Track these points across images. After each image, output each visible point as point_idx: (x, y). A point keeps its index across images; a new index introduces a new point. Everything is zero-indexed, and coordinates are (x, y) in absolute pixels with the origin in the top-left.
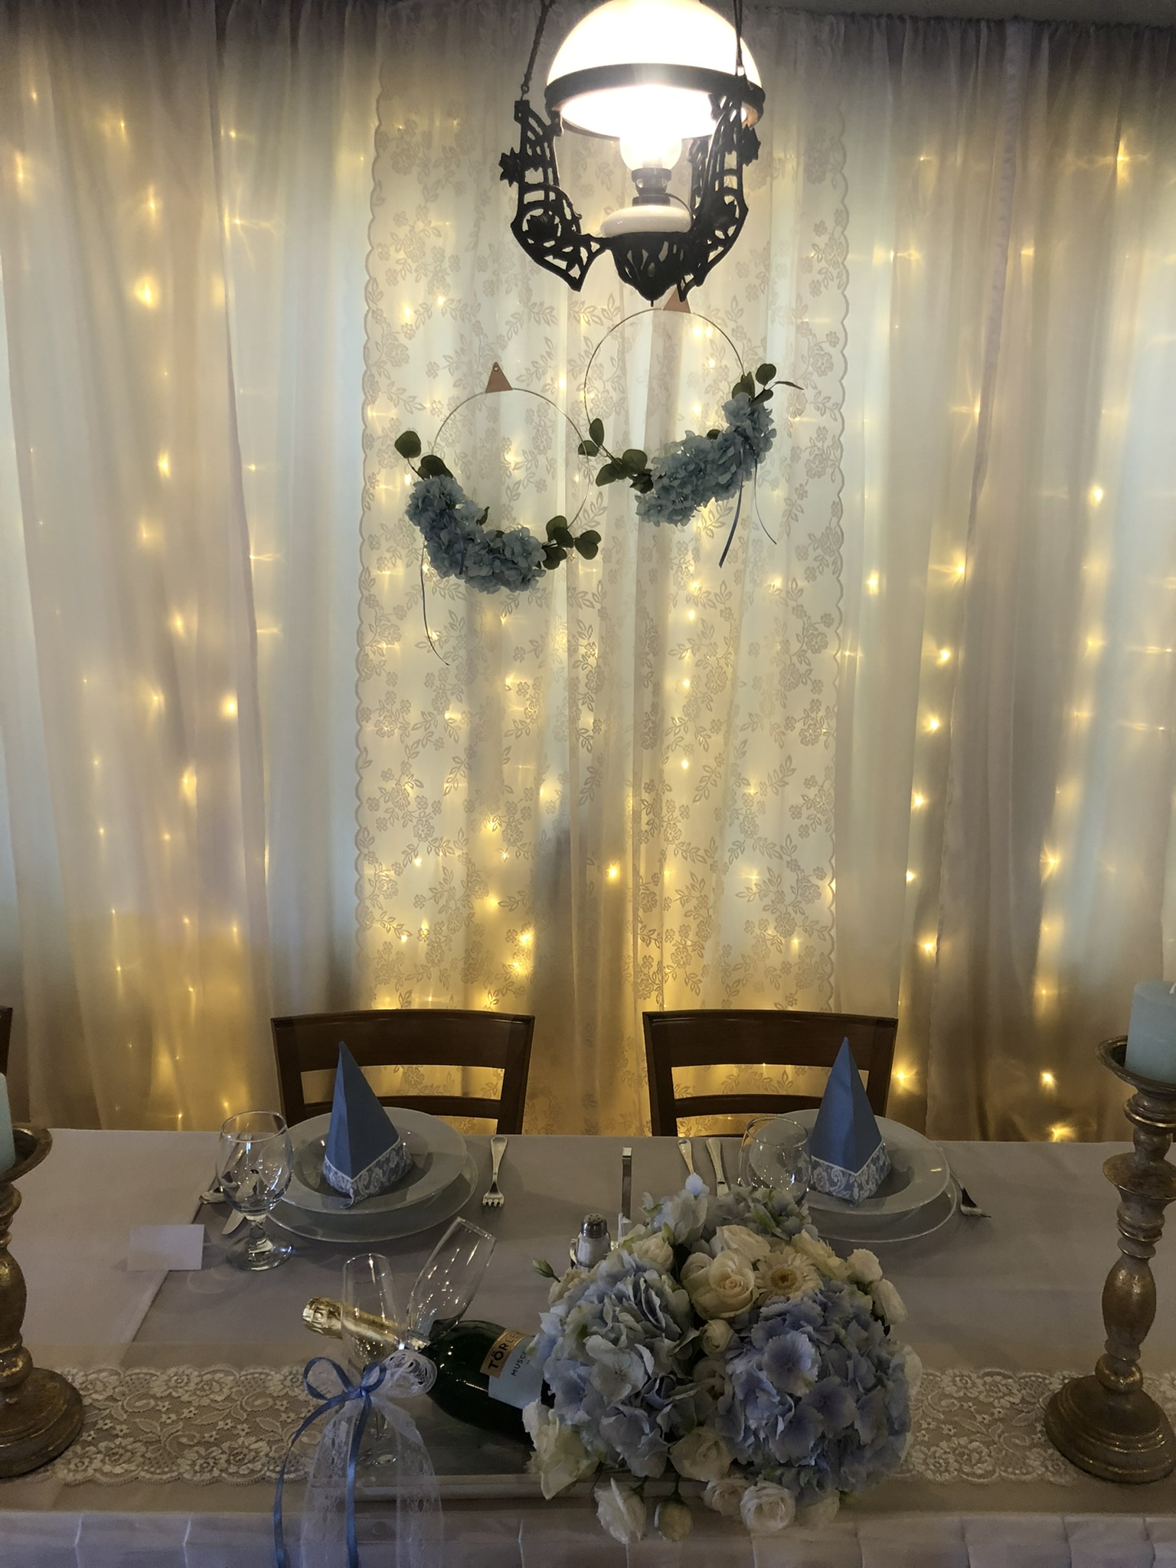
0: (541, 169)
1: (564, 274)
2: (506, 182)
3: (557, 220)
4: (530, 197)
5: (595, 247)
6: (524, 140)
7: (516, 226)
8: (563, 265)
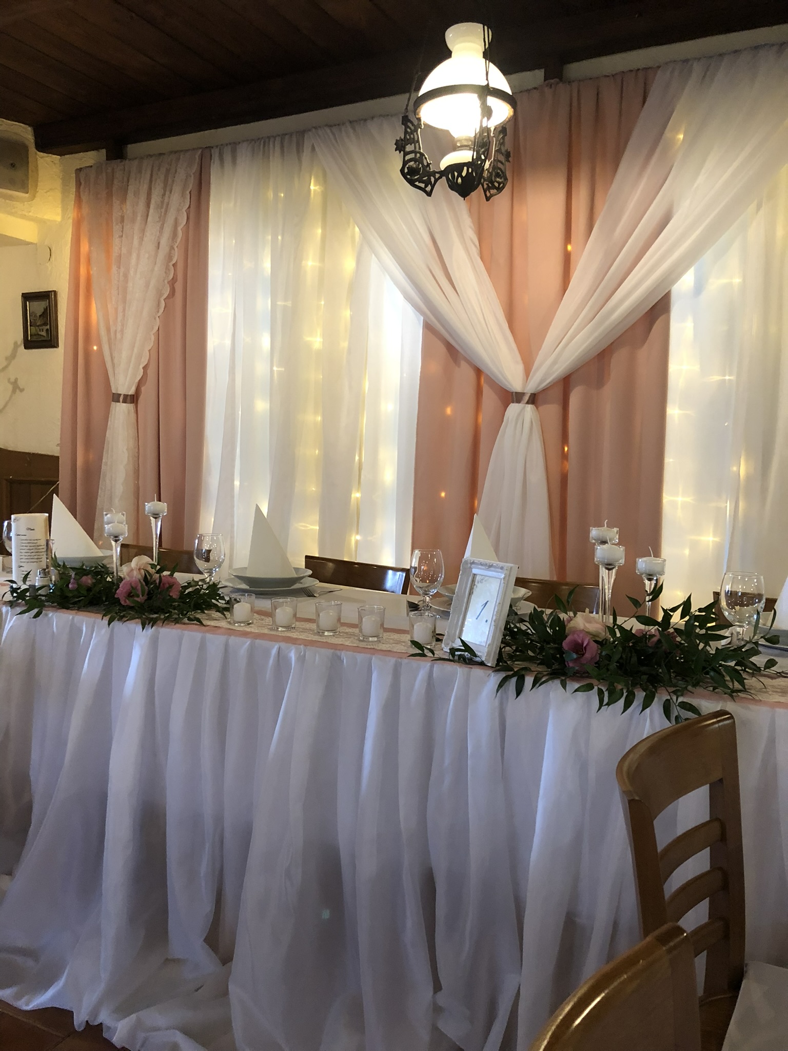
0: (413, 144)
1: (423, 190)
2: (398, 152)
3: (421, 166)
4: (407, 158)
5: (437, 176)
6: (406, 132)
7: (402, 171)
8: (423, 185)
